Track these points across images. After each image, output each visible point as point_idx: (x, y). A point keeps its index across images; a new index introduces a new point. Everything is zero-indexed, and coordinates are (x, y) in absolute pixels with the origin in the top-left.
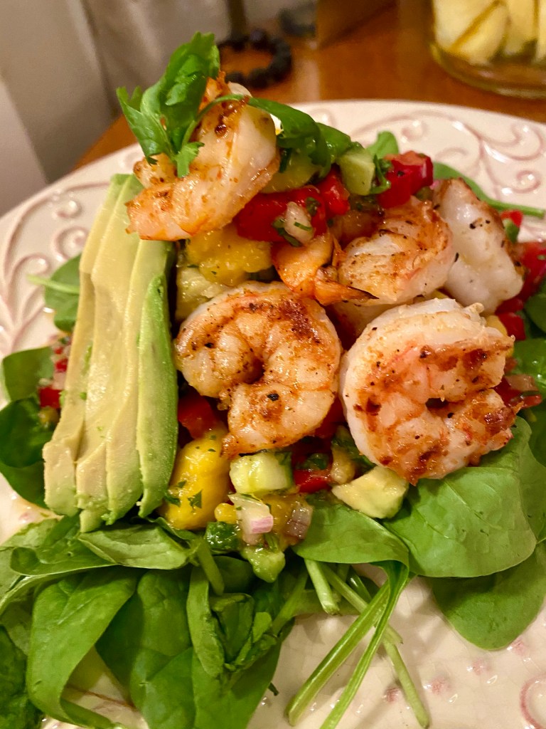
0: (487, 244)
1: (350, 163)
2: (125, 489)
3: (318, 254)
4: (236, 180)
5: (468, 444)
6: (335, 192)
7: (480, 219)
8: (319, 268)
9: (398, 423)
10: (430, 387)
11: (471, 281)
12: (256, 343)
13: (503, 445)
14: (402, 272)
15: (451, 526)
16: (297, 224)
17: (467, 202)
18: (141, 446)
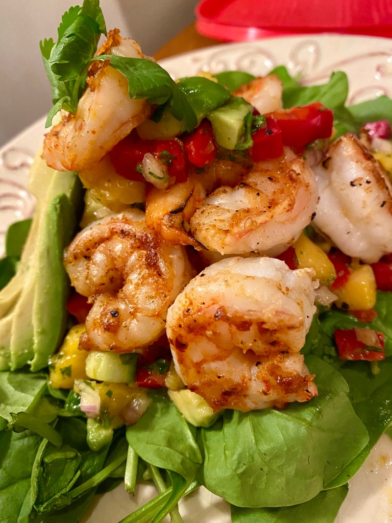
0: (364, 202)
1: (218, 119)
2: (23, 350)
3: (173, 200)
4: (94, 132)
5: (265, 393)
6: (192, 148)
7: (361, 179)
8: (167, 214)
9: (204, 361)
10: (232, 339)
11: (348, 233)
12: (119, 264)
13: (306, 400)
14: (235, 230)
15: (235, 457)
16: (150, 173)
17: (352, 160)
18: (35, 322)
